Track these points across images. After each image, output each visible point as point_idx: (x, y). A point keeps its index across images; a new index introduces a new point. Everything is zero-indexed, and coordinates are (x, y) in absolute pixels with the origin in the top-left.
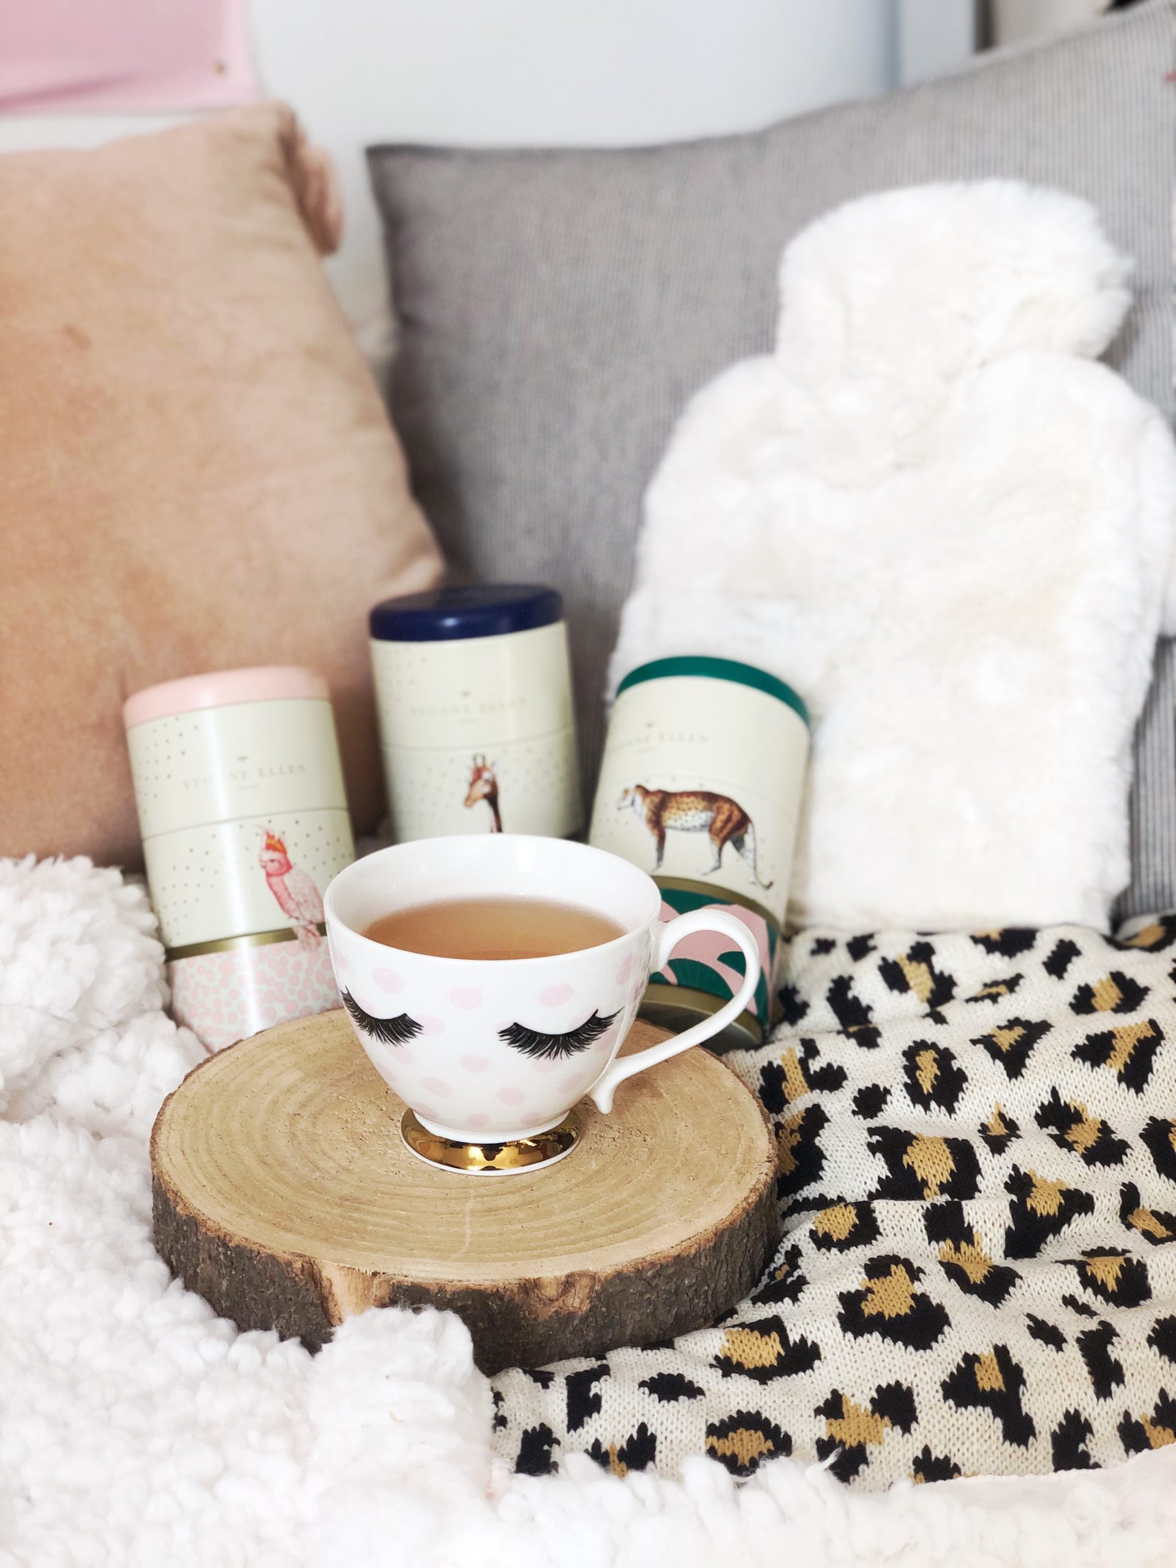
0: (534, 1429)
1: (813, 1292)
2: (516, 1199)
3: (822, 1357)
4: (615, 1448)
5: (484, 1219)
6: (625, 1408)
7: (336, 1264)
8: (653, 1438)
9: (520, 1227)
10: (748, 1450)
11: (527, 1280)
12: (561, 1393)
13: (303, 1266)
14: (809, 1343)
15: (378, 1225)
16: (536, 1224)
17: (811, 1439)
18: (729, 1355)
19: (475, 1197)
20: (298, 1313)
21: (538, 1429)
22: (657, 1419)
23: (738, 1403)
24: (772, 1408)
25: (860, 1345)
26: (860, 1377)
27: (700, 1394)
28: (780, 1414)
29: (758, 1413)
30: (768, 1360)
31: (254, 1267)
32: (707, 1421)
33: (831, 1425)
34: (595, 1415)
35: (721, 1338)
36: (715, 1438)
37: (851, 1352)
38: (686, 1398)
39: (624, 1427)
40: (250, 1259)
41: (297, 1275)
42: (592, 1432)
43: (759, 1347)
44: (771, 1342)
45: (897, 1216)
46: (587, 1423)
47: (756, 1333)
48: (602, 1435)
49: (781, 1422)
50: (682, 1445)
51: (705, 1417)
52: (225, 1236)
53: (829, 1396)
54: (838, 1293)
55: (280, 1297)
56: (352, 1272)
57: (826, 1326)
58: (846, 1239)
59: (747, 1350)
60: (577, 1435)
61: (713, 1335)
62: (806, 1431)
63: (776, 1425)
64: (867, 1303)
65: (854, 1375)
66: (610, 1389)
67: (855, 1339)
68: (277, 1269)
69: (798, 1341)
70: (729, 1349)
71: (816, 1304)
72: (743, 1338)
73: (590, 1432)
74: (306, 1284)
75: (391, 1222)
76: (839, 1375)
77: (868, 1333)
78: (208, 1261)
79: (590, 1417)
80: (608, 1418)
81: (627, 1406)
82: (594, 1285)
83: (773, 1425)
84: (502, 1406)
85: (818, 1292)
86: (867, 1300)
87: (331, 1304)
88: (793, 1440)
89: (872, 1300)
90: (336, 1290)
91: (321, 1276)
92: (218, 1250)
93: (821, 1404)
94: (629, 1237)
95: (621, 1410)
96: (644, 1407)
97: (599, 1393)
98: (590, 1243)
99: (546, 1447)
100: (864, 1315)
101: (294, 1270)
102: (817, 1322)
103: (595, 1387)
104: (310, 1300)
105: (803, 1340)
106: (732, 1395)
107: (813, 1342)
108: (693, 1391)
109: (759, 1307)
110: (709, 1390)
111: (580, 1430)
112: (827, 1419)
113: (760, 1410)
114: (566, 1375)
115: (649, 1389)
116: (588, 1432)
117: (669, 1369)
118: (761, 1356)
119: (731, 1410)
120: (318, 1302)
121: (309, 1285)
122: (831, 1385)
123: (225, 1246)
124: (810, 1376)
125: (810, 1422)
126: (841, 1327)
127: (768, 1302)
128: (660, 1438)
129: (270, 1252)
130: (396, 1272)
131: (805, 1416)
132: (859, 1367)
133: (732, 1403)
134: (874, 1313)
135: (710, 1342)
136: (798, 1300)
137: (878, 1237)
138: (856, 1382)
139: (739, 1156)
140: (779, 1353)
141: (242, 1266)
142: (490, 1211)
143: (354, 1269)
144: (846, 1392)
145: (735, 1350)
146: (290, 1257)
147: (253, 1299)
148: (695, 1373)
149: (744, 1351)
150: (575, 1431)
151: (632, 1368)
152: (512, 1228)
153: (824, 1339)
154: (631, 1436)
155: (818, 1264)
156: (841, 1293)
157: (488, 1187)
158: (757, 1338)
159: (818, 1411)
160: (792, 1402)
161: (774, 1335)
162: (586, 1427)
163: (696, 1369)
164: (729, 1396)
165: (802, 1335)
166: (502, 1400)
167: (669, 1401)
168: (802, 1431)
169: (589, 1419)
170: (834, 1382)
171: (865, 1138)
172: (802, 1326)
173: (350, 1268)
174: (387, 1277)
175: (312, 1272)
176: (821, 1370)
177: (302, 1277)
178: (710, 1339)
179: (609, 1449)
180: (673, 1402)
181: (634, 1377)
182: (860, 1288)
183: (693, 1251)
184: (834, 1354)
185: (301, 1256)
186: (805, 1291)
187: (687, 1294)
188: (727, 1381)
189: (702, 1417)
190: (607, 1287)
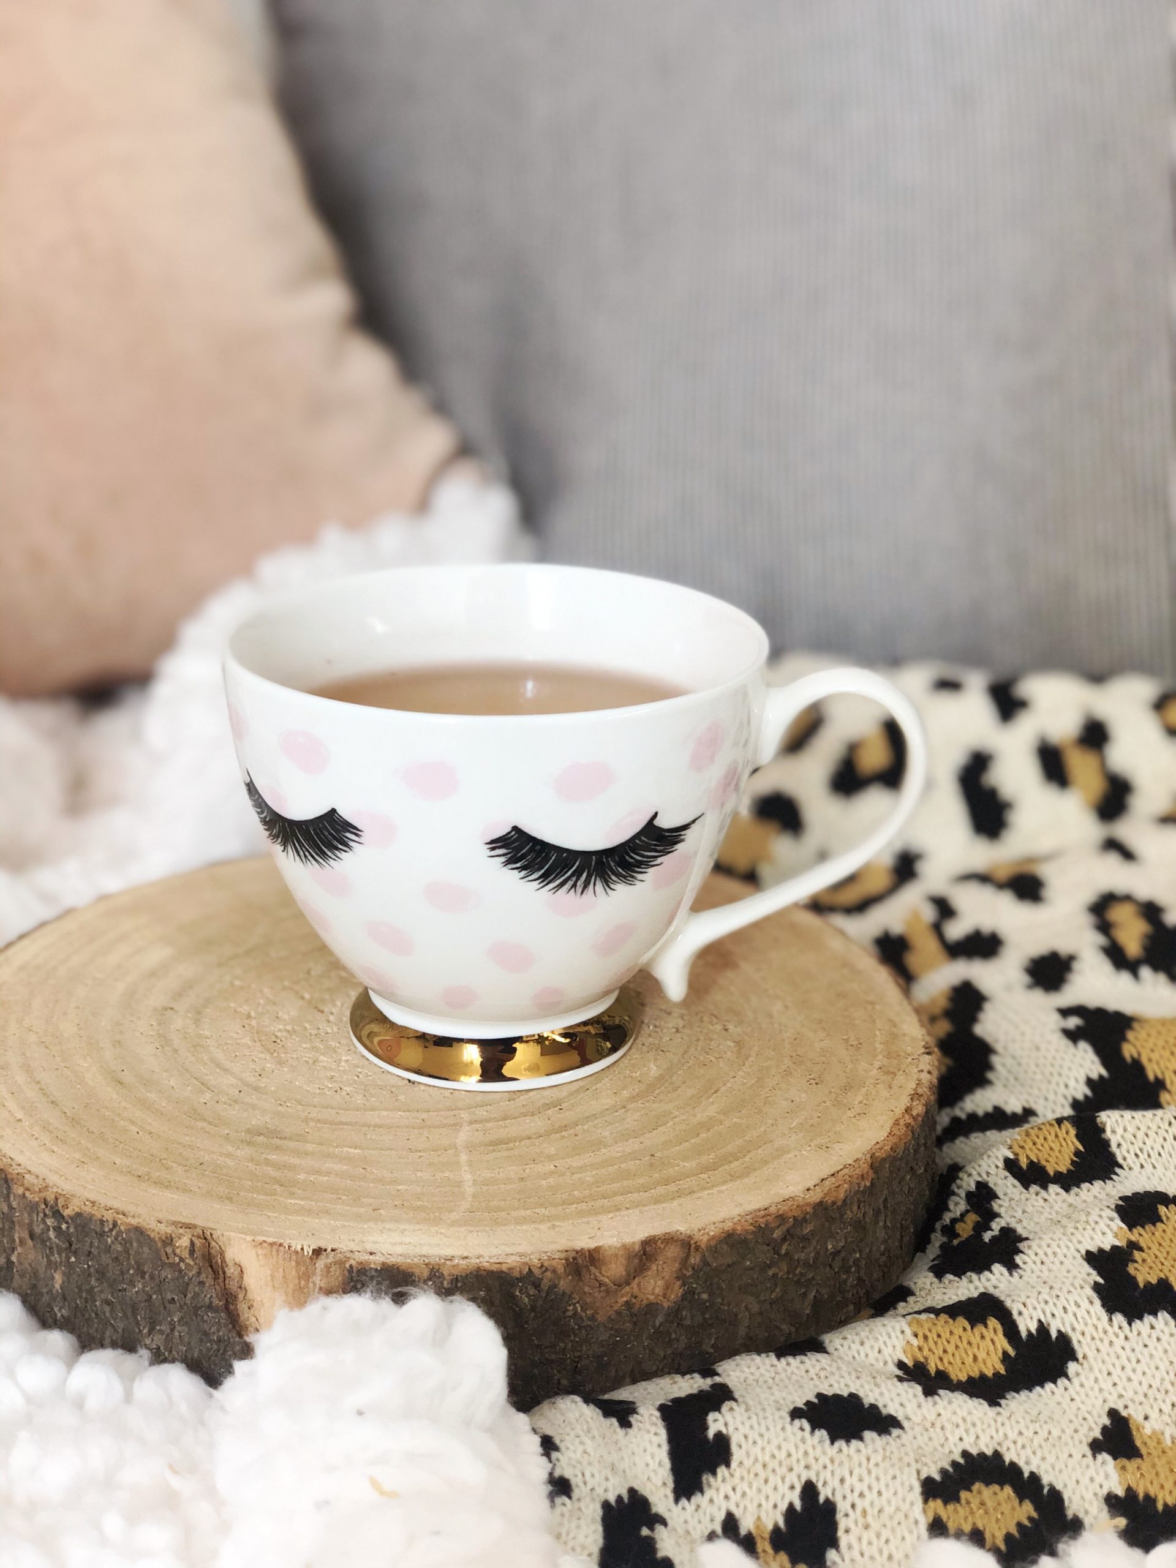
0: (619, 1499)
1: (1041, 1252)
2: (537, 1124)
3: (1080, 1356)
4: (765, 1527)
5: (491, 1156)
6: (773, 1456)
7: (249, 1238)
8: (830, 1508)
9: (552, 1167)
10: (998, 1520)
11: (578, 1252)
12: (656, 1434)
13: (192, 1243)
14: (1054, 1335)
15: (318, 1172)
16: (576, 1162)
17: (1096, 1494)
18: (922, 1360)
19: (471, 1123)
20: (186, 1324)
21: (626, 1500)
22: (832, 1472)
23: (961, 1439)
24: (1019, 1445)
25: (1139, 1334)
26: (1150, 1386)
27: (894, 1427)
28: (1034, 1453)
29: (997, 1455)
30: (989, 1365)
31: (108, 1249)
32: (918, 1472)
33: (1123, 1468)
34: (722, 1471)
35: (903, 1332)
36: (939, 1502)
37: (1127, 1345)
38: (874, 1435)
39: (775, 1489)
40: (101, 1235)
41: (182, 1260)
42: (719, 1499)
43: (970, 1343)
44: (989, 1334)
45: (1140, 1135)
46: (709, 1486)
47: (962, 1321)
48: (738, 1506)
49: (1039, 1467)
50: (884, 1518)
51: (914, 1466)
52: (56, 1199)
53: (1107, 1421)
54: (1084, 1252)
55: (154, 1297)
56: (277, 1251)
57: (1078, 1305)
58: (1069, 1171)
59: (951, 1348)
60: (693, 1507)
61: (890, 1329)
62: (1085, 1481)
63: (1032, 1474)
64: (1136, 1265)
65: (1140, 1384)
66: (743, 1423)
67: (1130, 1324)
68: (146, 1250)
69: (1034, 1331)
70: (920, 1349)
71: (1050, 1270)
72: (939, 1328)
73: (715, 1500)
74: (199, 1273)
75: (338, 1167)
76: (1115, 1384)
77: (1150, 1313)
78: (30, 1243)
79: (714, 1474)
80: (745, 1474)
81: (776, 1452)
82: (688, 1257)
83: (1026, 1475)
84: (558, 1460)
85: (1049, 1251)
86: (1136, 1262)
87: (242, 1307)
88: (1066, 1497)
89: (1144, 1261)
90: (250, 1281)
91: (223, 1261)
92: (45, 1223)
93: (1097, 1433)
94: (733, 1177)
95: (767, 1458)
96: (806, 1453)
97: (724, 1431)
98: (672, 1187)
99: (645, 1532)
100: (1136, 1284)
101: (178, 1251)
102: (1062, 1298)
103: (715, 1421)
104: (207, 1300)
105: (1043, 1328)
106: (948, 1426)
107: (1059, 1331)
108: (885, 1424)
109: (950, 1281)
110: (908, 1418)
111: (697, 1498)
112: (1115, 1459)
113: (999, 1449)
114: (659, 1403)
115: (809, 1421)
116: (711, 1501)
117: (831, 1386)
118: (975, 1358)
119: (951, 1452)
120: (221, 1303)
121: (203, 1275)
122: (1104, 1401)
123: (57, 1214)
124: (1066, 1389)
125: (1088, 1466)
126: (1103, 1306)
127: (964, 1273)
128: (842, 1506)
129: (134, 1222)
130: (353, 1246)
131: (1077, 1456)
132: (1147, 1371)
133: (951, 1439)
134: (1154, 1281)
135: (886, 1338)
136: (1017, 1266)
137: (1118, 1170)
138: (1146, 1395)
139: (880, 1048)
140: (1005, 1353)
141: (87, 1248)
142: (496, 1143)
143: (281, 1245)
144: (1134, 1413)
145: (930, 1350)
146: (169, 1230)
147: (108, 1303)
148: (877, 1391)
149: (945, 1351)
150: (689, 1499)
151: (770, 1388)
152: (539, 1168)
153: (1076, 1325)
154: (791, 1506)
155: (1029, 1209)
156: (1088, 1252)
157: (489, 1108)
158: (965, 1329)
159: (1096, 1447)
160: (1050, 1433)
161: (993, 1322)
162: (709, 1493)
163: (876, 1385)
164: (942, 1428)
165: (1040, 1321)
166: (556, 1449)
167: (848, 1441)
168: (1078, 1482)
169: (711, 1479)
170: (1106, 1395)
171: (1055, 1022)
172: (1037, 1306)
173: (274, 1243)
174: (339, 1256)
175: (209, 1254)
176: (1082, 1378)
177: (192, 1263)
178: (884, 1334)
179: (754, 1531)
180: (855, 1443)
181: (777, 1402)
182: (1118, 1243)
183: (842, 1196)
184: (1098, 1350)
185: (189, 1226)
186: (1026, 1250)
187: (831, 1267)
188: (935, 1403)
189: (909, 1465)
190: (710, 1259)
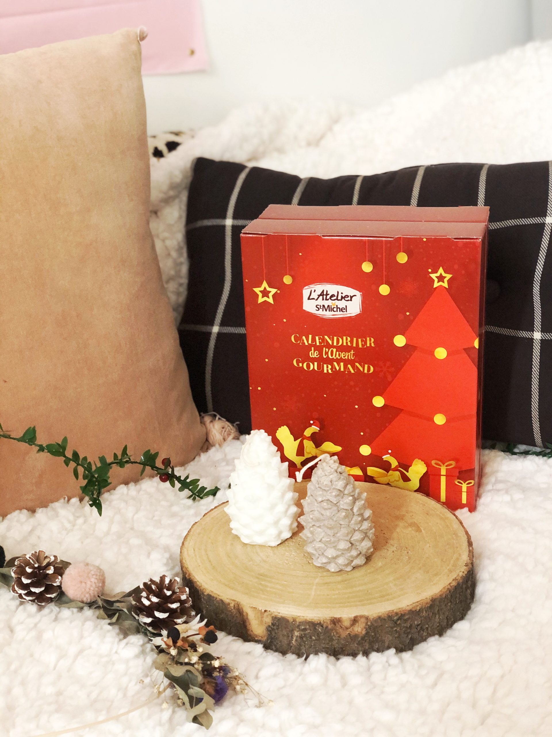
2: (340, 578)
5: (322, 587)
7: (249, 606)
9: (338, 592)
11: (335, 618)
13: (235, 606)
15: (273, 588)
16: (346, 591)
19: (321, 577)
20: (234, 627)
31: (215, 604)
40: (213, 600)
41: (232, 610)
52: (203, 590)
55: (226, 619)
56: (257, 610)
68: (224, 606)
75: (279, 587)
82: (368, 622)
87: (247, 624)
90: (250, 617)
91: (243, 610)
94: (388, 600)
98: (369, 602)
101: (231, 607)
104: (239, 621)
120: (242, 623)
121: (237, 614)
123: (202, 594)
129: (221, 598)
130: (275, 611)
139: (452, 562)
141: (210, 603)
142: (325, 584)
146: (229, 601)
147: (215, 619)
152: (334, 592)
173: (256, 608)
174: (270, 613)
175: (239, 608)
177: (234, 611)
183: (418, 608)
185: (235, 601)
187: (417, 629)
190: (374, 623)
